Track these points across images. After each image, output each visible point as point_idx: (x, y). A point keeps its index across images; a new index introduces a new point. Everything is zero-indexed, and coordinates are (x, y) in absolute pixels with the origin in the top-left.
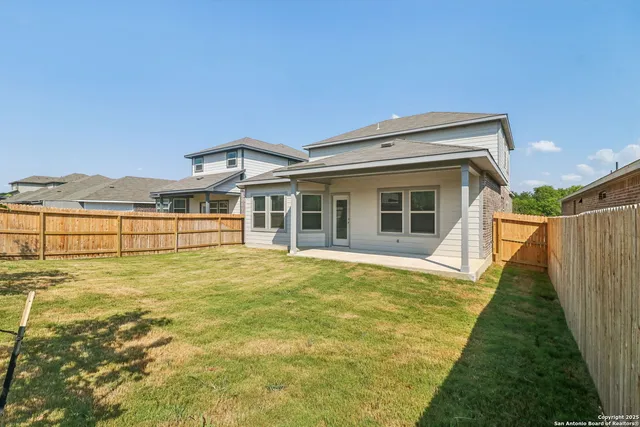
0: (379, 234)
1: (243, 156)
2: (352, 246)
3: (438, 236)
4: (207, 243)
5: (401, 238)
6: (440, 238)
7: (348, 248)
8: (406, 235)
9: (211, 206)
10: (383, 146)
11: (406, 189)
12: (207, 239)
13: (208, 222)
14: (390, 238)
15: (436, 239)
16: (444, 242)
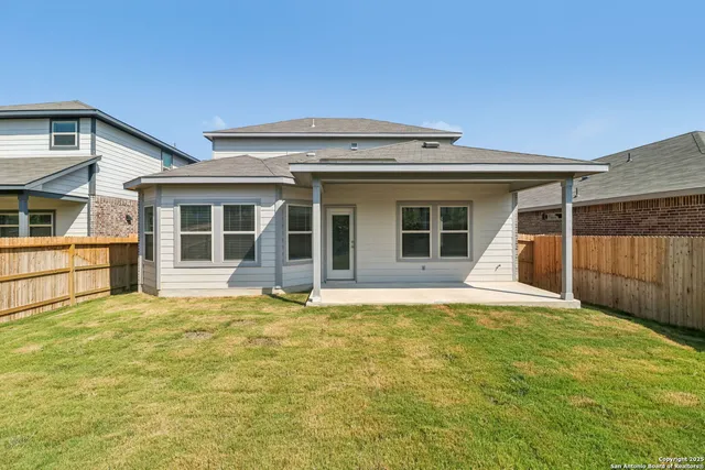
0: (398, 260)
1: (93, 131)
2: (359, 278)
3: (471, 260)
4: (48, 298)
5: (427, 265)
6: (473, 261)
7: (354, 282)
8: (435, 259)
9: (32, 220)
10: (425, 146)
11: (435, 203)
12: (47, 289)
13: (49, 254)
14: (414, 265)
15: (469, 263)
16: (477, 266)
